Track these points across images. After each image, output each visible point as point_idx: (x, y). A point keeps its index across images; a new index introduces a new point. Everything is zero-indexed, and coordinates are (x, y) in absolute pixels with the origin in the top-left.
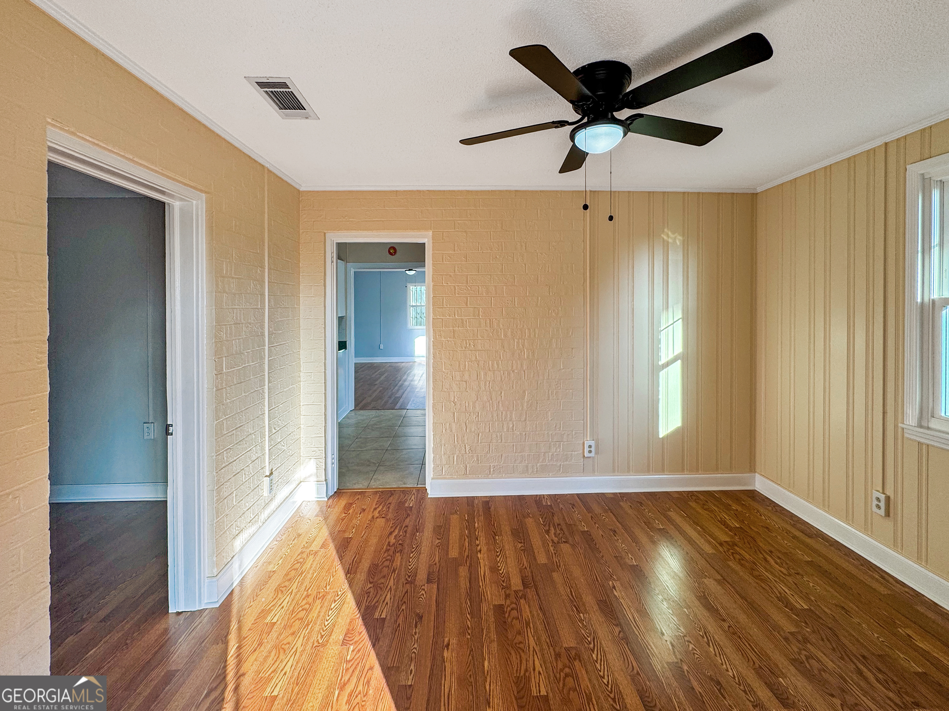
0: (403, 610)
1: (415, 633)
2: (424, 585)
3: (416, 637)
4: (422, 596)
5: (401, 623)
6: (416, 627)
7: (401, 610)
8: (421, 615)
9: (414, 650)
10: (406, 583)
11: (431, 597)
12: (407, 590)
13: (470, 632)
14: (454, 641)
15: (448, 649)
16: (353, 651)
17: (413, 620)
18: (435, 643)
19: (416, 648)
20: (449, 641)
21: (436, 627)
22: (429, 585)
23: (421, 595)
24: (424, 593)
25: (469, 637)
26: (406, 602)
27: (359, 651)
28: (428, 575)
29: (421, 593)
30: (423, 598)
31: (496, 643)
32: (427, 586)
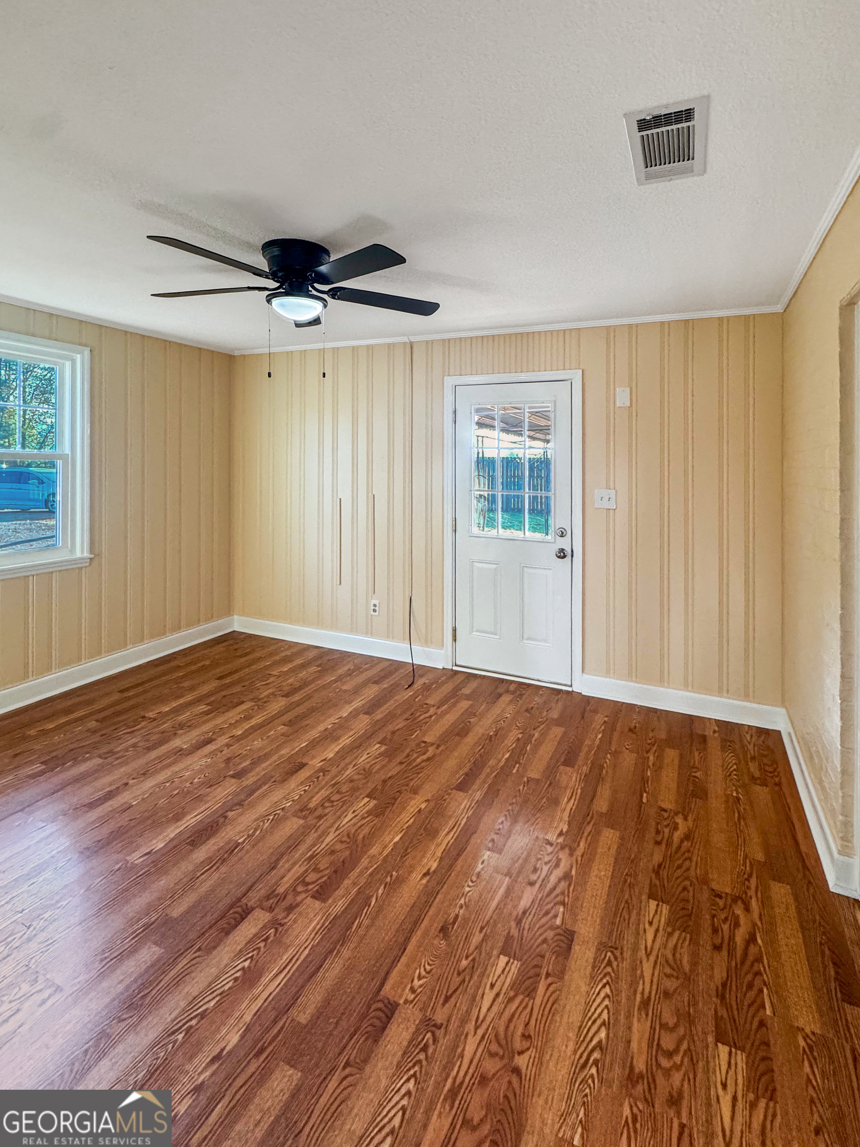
0: (467, 958)
1: (461, 907)
2: (406, 1002)
3: (462, 901)
4: (423, 973)
5: (477, 933)
6: (457, 916)
7: (470, 958)
8: (441, 935)
9: (470, 884)
10: (439, 1027)
11: (408, 965)
12: (444, 1004)
13: (388, 879)
14: (416, 876)
15: (429, 870)
16: (556, 916)
17: (456, 931)
18: (441, 883)
19: (469, 886)
20: (421, 879)
21: (428, 904)
22: (396, 999)
23: (424, 977)
24: (416, 981)
25: (394, 873)
26: (456, 972)
27: (547, 913)
28: (384, 1029)
29: (421, 982)
30: (422, 969)
31: (369, 853)
32: (401, 996)
